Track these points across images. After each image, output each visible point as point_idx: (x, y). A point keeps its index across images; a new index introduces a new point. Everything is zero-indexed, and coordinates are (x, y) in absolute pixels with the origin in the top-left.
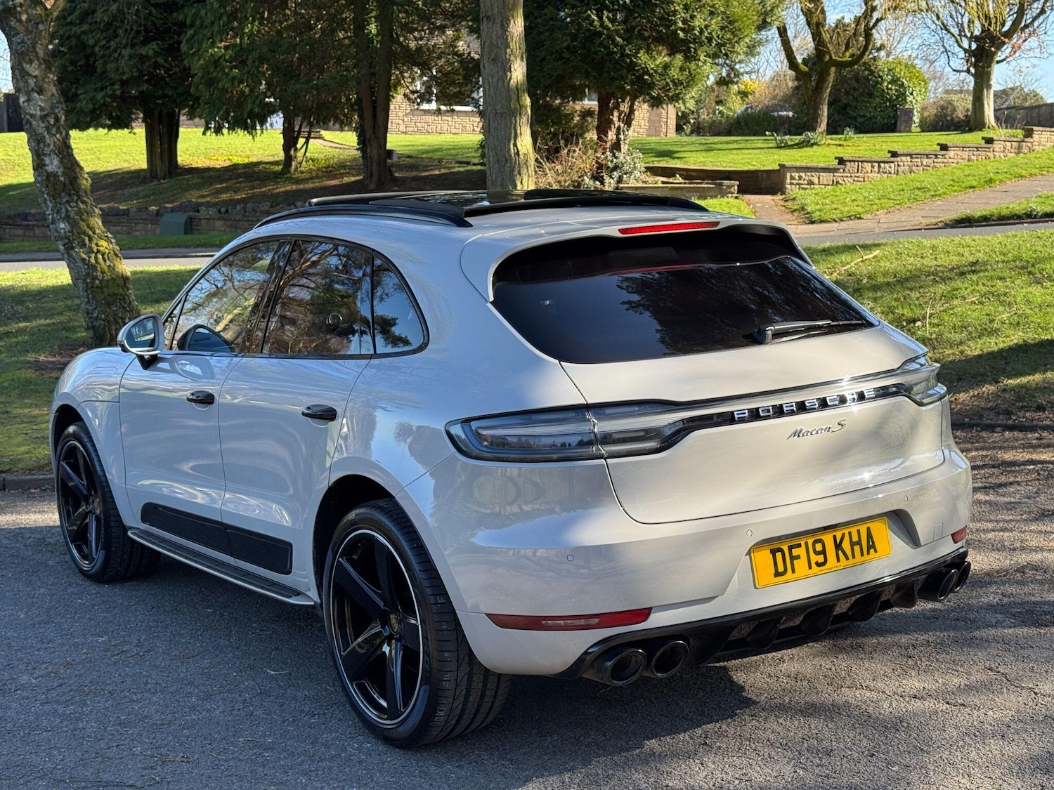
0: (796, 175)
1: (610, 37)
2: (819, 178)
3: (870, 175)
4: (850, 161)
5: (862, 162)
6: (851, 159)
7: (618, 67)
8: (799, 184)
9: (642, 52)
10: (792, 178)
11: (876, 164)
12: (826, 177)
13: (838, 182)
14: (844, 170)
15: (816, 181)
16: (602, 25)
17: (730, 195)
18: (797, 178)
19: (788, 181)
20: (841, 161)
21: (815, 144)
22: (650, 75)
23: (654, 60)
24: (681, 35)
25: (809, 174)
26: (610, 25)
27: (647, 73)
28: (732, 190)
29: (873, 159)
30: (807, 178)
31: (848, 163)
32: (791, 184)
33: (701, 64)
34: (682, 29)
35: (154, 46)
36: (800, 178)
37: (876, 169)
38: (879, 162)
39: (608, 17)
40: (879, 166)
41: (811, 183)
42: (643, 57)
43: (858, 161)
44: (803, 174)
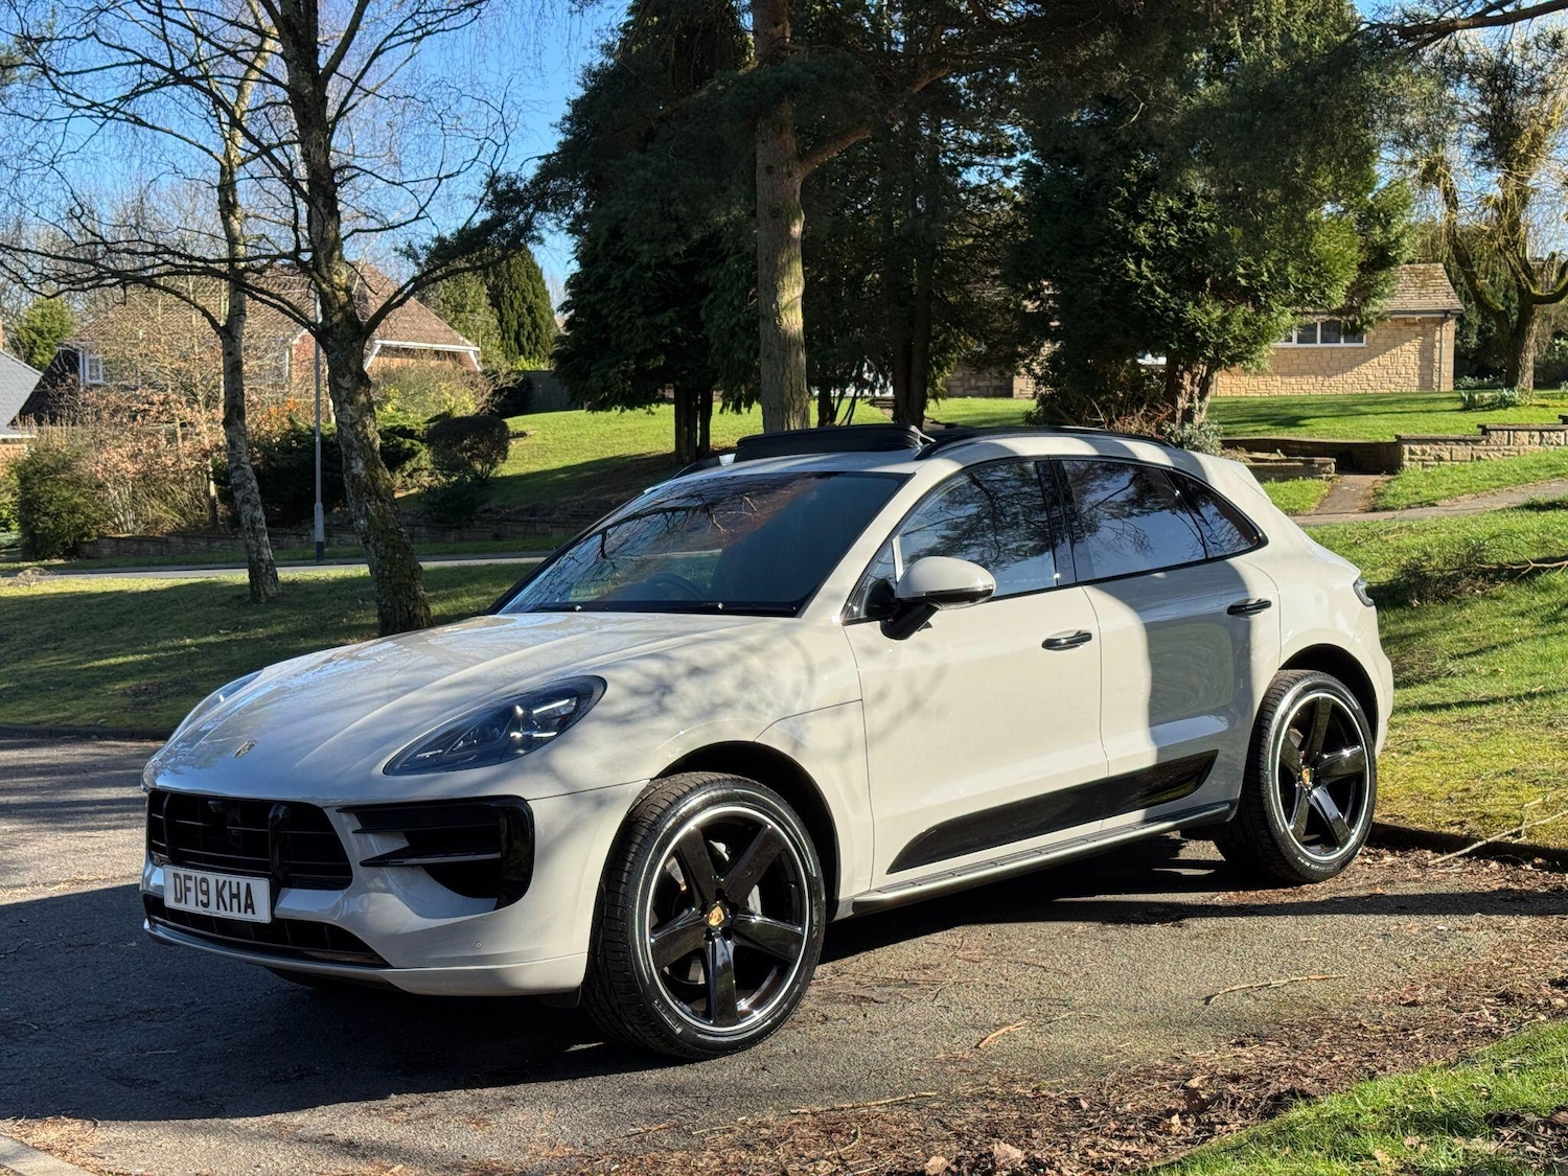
0: (1417, 448)
1: (1150, 289)
2: (1451, 453)
3: (1528, 447)
4: (1496, 430)
5: (1514, 430)
6: (1497, 427)
7: (1162, 323)
8: (1423, 460)
9: (1190, 304)
10: (1412, 452)
11: (1537, 434)
12: (1461, 451)
13: (1479, 458)
14: (1488, 441)
15: (1447, 456)
16: (1140, 275)
17: (1324, 476)
18: (1419, 452)
19: (1407, 456)
20: (1485, 431)
21: (1513, 404)
22: (1203, 332)
23: (1206, 313)
24: (1243, 282)
25: (1437, 447)
26: (1149, 275)
27: (1198, 329)
28: (1328, 469)
29: (1531, 427)
30: (1433, 453)
31: (1494, 433)
32: (1411, 460)
33: (1274, 315)
34: (1242, 276)
35: (671, 313)
36: (1424, 452)
37: (1537, 439)
38: (1540, 431)
39: (1148, 266)
40: (1542, 436)
41: (1440, 459)
42: (1191, 312)
43: (1508, 430)
44: (1427, 448)
